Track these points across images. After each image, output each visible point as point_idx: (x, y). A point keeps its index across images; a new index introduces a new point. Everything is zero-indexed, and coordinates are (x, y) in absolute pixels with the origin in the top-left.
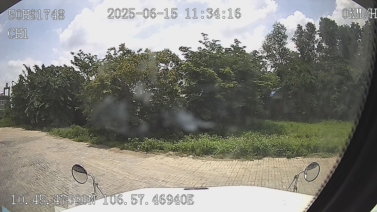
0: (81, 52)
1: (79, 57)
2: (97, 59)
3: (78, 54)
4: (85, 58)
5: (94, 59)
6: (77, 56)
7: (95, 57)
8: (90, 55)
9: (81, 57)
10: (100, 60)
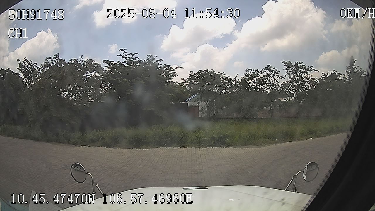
0: (26, 59)
1: (23, 63)
2: (37, 66)
3: (23, 61)
4: (28, 65)
5: (34, 66)
6: (22, 63)
7: (35, 64)
8: (31, 62)
9: (25, 64)
10: (39, 67)
